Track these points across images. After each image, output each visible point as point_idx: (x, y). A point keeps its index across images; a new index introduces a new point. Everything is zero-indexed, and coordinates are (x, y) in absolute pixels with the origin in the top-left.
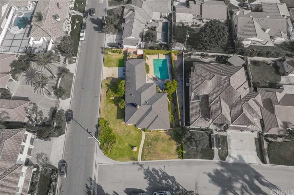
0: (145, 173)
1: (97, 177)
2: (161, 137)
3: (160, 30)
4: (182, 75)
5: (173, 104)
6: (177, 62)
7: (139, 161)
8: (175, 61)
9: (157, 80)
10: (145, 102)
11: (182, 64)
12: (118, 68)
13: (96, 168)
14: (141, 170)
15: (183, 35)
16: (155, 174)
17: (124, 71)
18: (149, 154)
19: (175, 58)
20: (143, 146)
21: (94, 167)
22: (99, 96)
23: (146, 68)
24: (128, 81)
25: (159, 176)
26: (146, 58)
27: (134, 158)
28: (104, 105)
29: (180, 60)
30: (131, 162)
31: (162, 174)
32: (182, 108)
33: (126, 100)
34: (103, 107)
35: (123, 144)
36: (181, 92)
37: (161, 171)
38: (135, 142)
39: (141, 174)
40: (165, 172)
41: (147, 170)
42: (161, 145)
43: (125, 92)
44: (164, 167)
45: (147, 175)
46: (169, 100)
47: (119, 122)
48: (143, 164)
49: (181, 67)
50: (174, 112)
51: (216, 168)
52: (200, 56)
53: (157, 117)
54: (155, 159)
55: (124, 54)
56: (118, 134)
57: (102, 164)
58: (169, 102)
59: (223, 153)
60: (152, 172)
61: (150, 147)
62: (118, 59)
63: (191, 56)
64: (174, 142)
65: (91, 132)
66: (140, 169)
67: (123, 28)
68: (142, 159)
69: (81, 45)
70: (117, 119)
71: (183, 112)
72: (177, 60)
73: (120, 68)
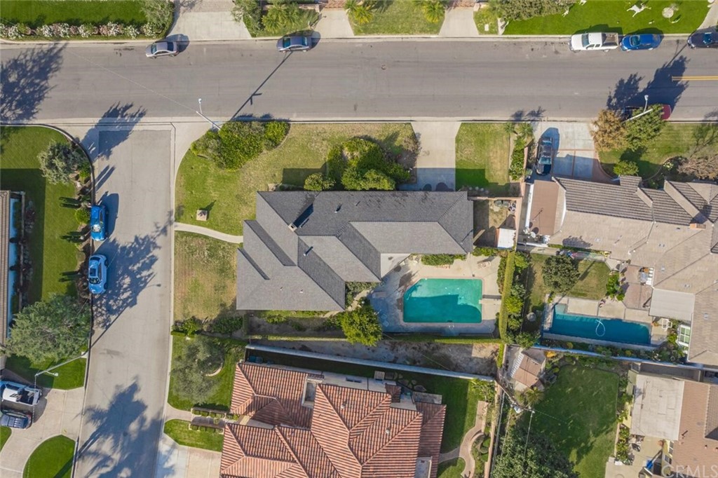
0: (147, 239)
1: (146, 128)
2: (228, 282)
3: (608, 312)
4: (414, 363)
5: (320, 324)
6: (465, 355)
7: (176, 226)
8: (469, 349)
9: (400, 286)
10: (310, 247)
11: (457, 368)
12: (454, 166)
13: (164, 123)
14: (155, 229)
15: (581, 389)
16: (145, 262)
17: (442, 187)
18: (189, 249)
19: (482, 351)
20: (210, 235)
21: (169, 119)
22: (356, 116)
23: (437, 255)
24: (389, 200)
25: (140, 270)
26: (487, 257)
27: (182, 214)
28: (325, 132)
29: (471, 364)
30: (173, 207)
31: (142, 277)
32: (304, 348)
33: (328, 193)
34: (320, 129)
35: (216, 186)
36: (355, 351)
37: (149, 276)
38: (219, 216)
39: (146, 230)
40: (147, 285)
41: (154, 243)
42: (207, 281)
43: (354, 190)
44: (158, 283)
45: (143, 244)
46: (331, 317)
47: (275, 175)
48: (168, 235)
49: (446, 364)
50: (296, 326)
51: (149, 407)
52: (483, 431)
53: (265, 278)
54: (177, 263)
55: (508, 185)
56: (243, 173)
57: (172, 137)
58: (328, 315)
59: (181, 431)
60: (148, 254)
61: (206, 253)
62: (486, 168)
63: (486, 404)
64: (214, 314)
65: (252, 103)
66: (158, 228)
67: (618, 183)
68: (179, 232)
69: (552, 43)
70: (284, 169)
71: (294, 348)
72: (473, 356)
73: (454, 173)
